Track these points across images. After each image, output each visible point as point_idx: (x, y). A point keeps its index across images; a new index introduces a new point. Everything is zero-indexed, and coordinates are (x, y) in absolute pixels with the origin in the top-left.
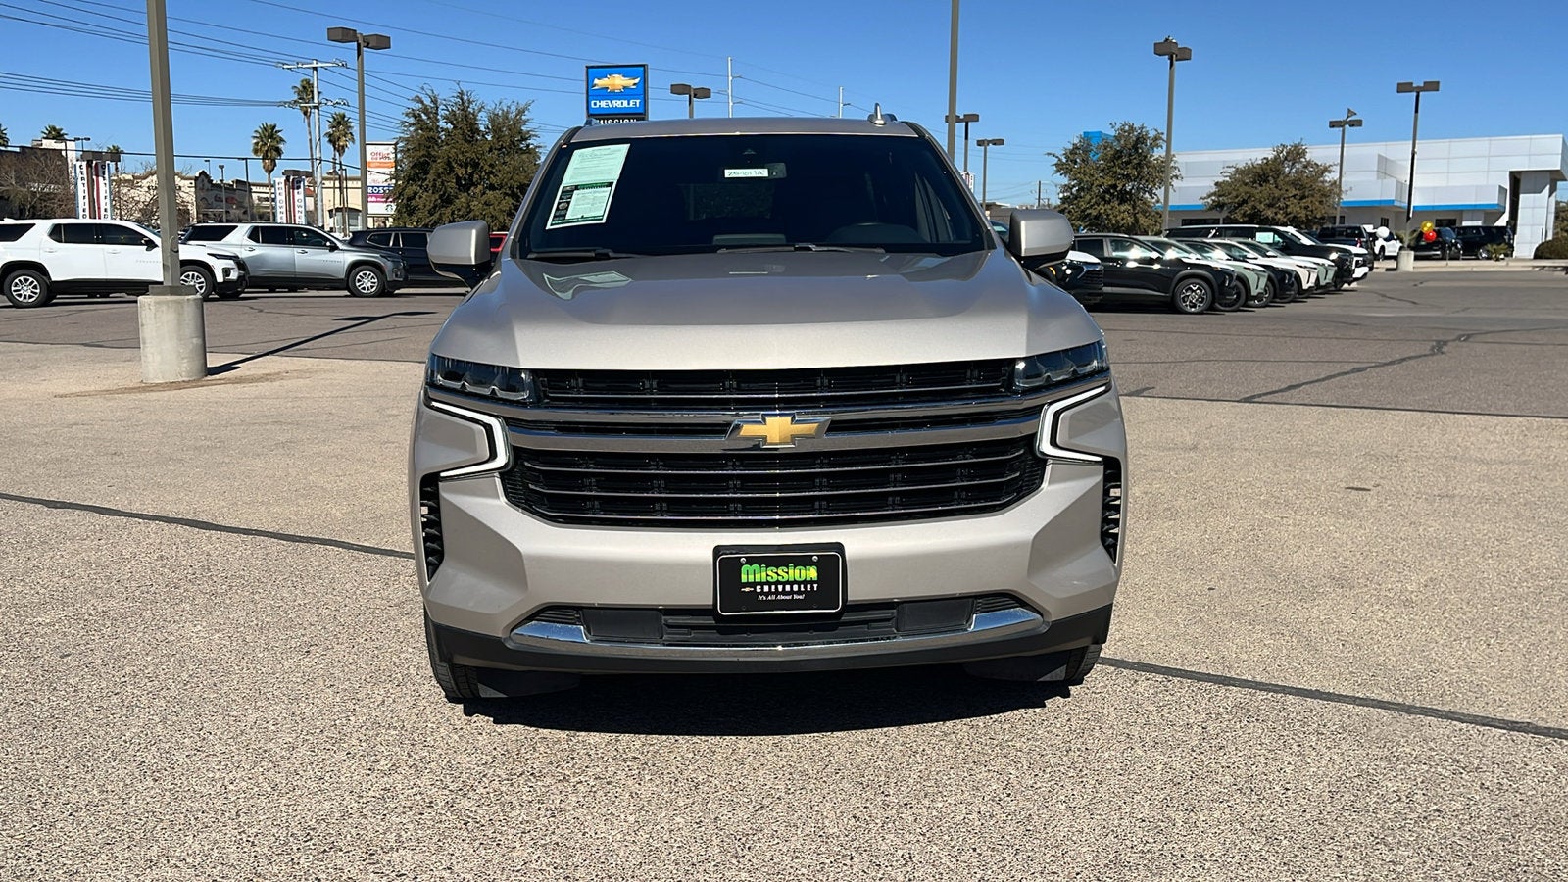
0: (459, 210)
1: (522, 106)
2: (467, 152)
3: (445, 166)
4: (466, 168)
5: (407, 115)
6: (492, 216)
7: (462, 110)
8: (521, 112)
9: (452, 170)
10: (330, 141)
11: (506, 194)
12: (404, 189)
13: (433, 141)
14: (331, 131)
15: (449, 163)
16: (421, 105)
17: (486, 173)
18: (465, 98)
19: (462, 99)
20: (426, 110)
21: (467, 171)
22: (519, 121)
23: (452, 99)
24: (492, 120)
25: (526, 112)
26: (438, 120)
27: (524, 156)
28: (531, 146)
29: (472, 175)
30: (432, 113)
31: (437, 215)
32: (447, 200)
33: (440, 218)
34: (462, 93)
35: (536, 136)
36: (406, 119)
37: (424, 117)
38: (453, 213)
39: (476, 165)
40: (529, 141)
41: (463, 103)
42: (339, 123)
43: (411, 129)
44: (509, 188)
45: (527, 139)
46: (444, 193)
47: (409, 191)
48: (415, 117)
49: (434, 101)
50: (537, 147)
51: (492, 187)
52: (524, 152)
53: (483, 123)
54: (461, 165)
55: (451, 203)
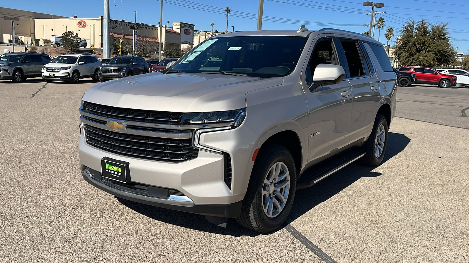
0: (415, 58)
1: (445, 24)
2: (421, 39)
3: (413, 44)
4: (420, 45)
5: (403, 28)
6: (427, 61)
7: (422, 26)
8: (444, 26)
9: (415, 45)
10: (386, 36)
11: (433, 53)
12: (397, 52)
13: (411, 36)
14: (386, 33)
15: (414, 43)
16: (408, 25)
17: (427, 46)
18: (424, 22)
19: (423, 22)
20: (410, 26)
21: (420, 46)
22: (443, 29)
23: (420, 22)
24: (433, 29)
25: (446, 26)
26: (413, 29)
27: (443, 41)
28: (447, 37)
29: (422, 47)
30: (412, 27)
31: (408, 59)
32: (412, 55)
33: (408, 61)
34: (423, 20)
35: (449, 34)
36: (403, 29)
37: (409, 28)
38: (413, 59)
39: (423, 44)
40: (446, 36)
41: (423, 23)
42: (390, 31)
43: (404, 32)
44: (435, 51)
45: (446, 35)
46: (411, 53)
47: (399, 52)
48: (406, 28)
49: (413, 23)
50: (449, 38)
51: (429, 51)
52: (443, 39)
53: (430, 29)
54: (418, 44)
55: (413, 56)
